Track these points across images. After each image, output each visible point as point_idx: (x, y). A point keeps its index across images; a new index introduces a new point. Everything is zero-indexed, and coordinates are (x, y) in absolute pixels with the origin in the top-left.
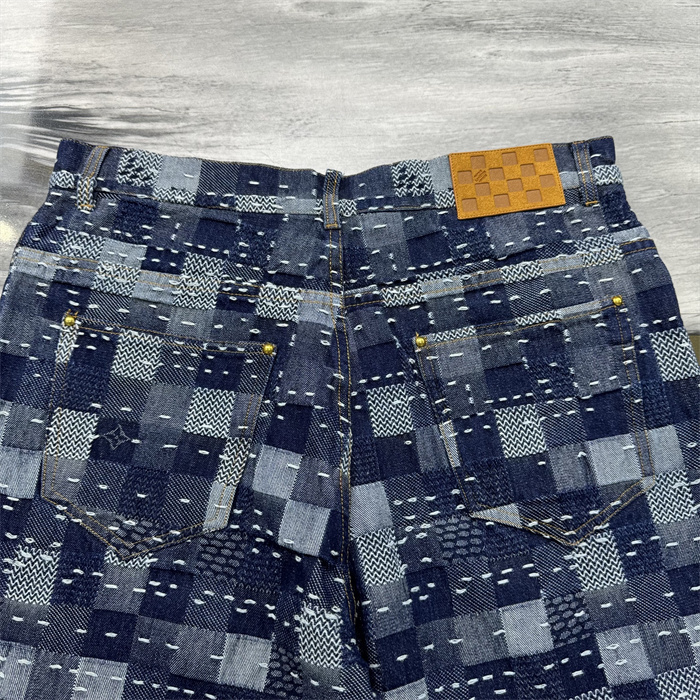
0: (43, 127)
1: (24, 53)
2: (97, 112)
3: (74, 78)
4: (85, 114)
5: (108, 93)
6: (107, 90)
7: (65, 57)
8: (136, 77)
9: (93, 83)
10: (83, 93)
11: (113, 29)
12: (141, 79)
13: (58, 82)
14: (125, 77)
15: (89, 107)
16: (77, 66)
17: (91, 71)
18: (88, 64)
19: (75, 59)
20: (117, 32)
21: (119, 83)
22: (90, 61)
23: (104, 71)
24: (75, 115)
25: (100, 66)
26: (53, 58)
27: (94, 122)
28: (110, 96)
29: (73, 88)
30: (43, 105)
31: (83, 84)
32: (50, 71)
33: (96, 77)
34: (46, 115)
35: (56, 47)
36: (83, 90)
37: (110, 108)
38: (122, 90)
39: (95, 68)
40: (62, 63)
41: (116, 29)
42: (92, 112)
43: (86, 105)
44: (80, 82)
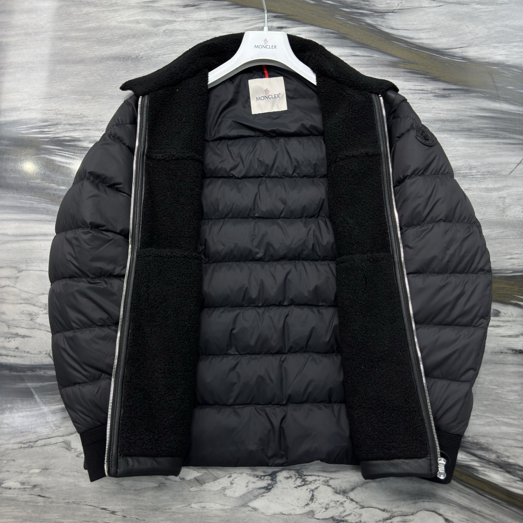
0: (59, 146)
1: (49, 110)
2: (84, 139)
3: (72, 122)
4: (79, 140)
5: (88, 130)
6: (88, 128)
7: (67, 112)
8: (101, 121)
9: (81, 125)
10: (77, 130)
11: (90, 97)
12: (103, 123)
13: (65, 125)
14: (96, 122)
15: (79, 137)
16: (74, 116)
17: (80, 119)
18: (79, 115)
19: (72, 113)
20: (92, 99)
21: (93, 125)
22: (79, 114)
23: (86, 119)
24: (74, 141)
25: (84, 116)
26: (62, 113)
27: (82, 144)
28: (89, 131)
29: (72, 127)
30: (59, 136)
31: (77, 125)
32: (60, 119)
33: (83, 122)
34: (59, 141)
35: (64, 107)
36: (77, 128)
37: (89, 137)
38: (95, 128)
39: (82, 117)
40: (67, 115)
41: (92, 97)
42: (81, 139)
43: (78, 135)
44: (76, 124)
